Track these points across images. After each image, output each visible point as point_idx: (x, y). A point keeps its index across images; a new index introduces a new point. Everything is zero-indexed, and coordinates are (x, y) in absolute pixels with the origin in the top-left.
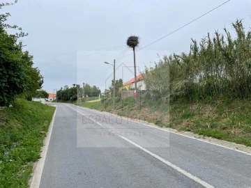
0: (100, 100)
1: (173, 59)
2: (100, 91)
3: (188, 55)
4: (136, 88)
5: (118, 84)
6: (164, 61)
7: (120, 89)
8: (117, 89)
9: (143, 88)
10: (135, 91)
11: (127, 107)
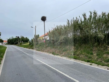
0: (29, 44)
1: (60, 27)
2: (29, 40)
3: (66, 26)
4: (45, 39)
5: (37, 37)
6: (56, 28)
7: (38, 39)
8: (37, 39)
9: (48, 39)
10: (45, 40)
11: (41, 47)
